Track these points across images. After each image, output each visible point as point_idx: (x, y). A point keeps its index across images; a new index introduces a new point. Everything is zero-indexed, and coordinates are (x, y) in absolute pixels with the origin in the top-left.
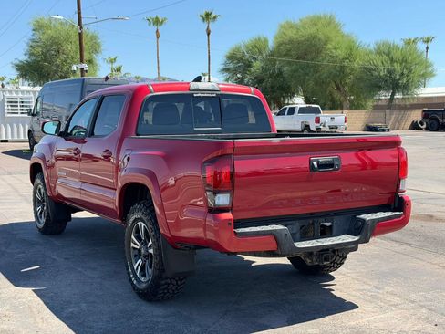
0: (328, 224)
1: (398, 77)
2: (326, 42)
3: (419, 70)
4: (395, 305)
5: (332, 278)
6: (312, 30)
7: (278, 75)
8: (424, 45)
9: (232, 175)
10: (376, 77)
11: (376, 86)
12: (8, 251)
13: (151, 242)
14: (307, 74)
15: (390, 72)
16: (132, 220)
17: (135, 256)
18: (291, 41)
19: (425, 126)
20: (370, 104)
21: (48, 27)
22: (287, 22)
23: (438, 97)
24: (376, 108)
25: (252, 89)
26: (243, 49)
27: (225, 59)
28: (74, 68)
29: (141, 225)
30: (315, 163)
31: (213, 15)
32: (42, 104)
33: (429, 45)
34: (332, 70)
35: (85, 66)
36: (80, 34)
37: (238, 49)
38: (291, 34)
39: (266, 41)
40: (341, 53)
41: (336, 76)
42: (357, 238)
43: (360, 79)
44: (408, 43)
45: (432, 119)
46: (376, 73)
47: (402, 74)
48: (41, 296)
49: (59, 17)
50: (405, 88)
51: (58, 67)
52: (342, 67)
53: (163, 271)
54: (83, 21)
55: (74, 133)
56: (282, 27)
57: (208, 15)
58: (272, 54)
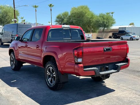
0: (107, 67)
1: (105, 24)
2: (85, 13)
3: (111, 21)
4: (125, 90)
5: (104, 82)
6: (81, 10)
7: (71, 23)
8: (112, 15)
9: (82, 53)
10: (100, 23)
11: (100, 26)
12: (5, 76)
13: (54, 73)
14: (80, 23)
15: (103, 22)
16: (47, 66)
17: (48, 77)
18: (75, 13)
19: (113, 37)
20: (98, 31)
21: (4, 8)
22: (74, 7)
23: (116, 29)
24: (99, 32)
25: (79, 27)
26: (61, 15)
27: (56, 18)
28: (13, 20)
29: (51, 68)
30: (105, 49)
31: (52, 5)
32: (4, 31)
33: (113, 14)
34: (87, 21)
35: (16, 19)
36: (14, 10)
37: (60, 15)
38: (75, 11)
39: (68, 13)
40: (90, 16)
41: (88, 23)
42: (116, 71)
43: (95, 24)
44: (107, 14)
45: (115, 35)
46: (99, 22)
47: (107, 23)
48: (20, 90)
49: (8, 5)
50: (108, 26)
51: (7, 20)
52: (90, 20)
53: (59, 81)
54: (15, 6)
55: (24, 40)
56: (72, 9)
57: (51, 5)
58: (70, 17)
